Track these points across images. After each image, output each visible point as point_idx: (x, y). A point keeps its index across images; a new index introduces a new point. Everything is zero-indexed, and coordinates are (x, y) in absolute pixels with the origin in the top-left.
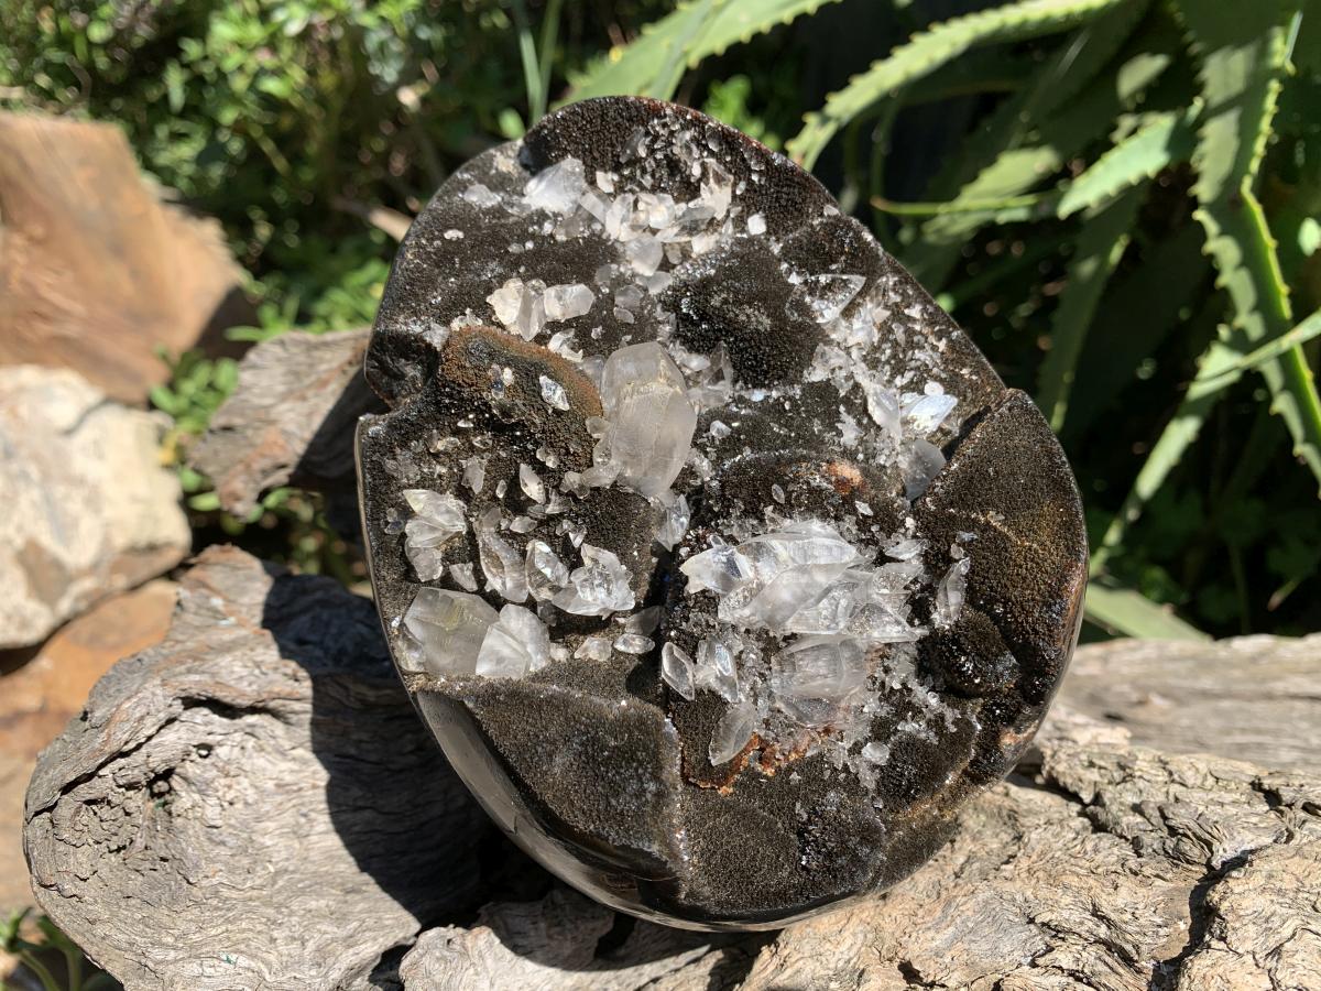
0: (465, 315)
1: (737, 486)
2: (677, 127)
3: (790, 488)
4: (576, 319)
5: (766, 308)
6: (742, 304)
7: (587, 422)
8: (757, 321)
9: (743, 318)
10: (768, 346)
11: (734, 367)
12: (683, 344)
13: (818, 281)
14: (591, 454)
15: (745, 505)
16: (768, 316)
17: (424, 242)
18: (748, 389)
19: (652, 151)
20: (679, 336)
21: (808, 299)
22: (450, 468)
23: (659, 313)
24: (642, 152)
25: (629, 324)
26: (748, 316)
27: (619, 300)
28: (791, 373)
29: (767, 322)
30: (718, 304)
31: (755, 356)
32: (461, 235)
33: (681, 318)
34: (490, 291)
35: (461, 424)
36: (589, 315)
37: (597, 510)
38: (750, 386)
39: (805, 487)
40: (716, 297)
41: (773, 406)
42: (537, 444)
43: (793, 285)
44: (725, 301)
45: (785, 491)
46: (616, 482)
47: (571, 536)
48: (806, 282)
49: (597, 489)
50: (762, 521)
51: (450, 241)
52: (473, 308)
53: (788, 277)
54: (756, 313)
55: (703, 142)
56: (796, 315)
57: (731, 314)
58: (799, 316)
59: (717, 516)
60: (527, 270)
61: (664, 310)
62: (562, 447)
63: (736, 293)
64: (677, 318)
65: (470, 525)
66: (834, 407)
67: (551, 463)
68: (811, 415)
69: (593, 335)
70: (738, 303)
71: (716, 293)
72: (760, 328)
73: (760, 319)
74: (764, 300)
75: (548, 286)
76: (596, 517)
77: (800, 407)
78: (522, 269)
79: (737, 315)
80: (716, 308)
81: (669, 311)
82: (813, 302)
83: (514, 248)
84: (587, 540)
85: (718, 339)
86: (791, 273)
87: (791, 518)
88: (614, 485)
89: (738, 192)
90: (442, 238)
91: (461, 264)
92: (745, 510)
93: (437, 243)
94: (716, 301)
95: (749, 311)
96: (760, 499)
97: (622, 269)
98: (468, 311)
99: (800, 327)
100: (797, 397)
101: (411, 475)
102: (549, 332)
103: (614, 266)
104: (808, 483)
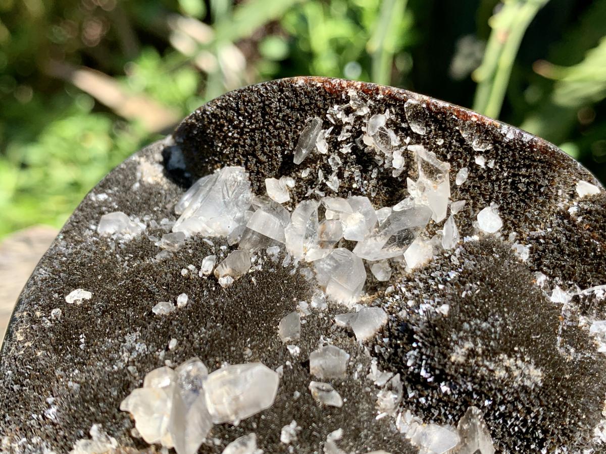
0: (90, 437)
2: (365, 111)
4: (257, 417)
5: (530, 353)
6: (495, 353)
8: (522, 375)
9: (501, 374)
10: (541, 406)
11: (493, 435)
12: (416, 413)
13: (593, 296)
16: (537, 366)
17: (38, 314)
19: (335, 145)
20: (409, 403)
21: (582, 321)
23: (377, 375)
24: (322, 147)
25: (333, 407)
26: (507, 369)
27: (315, 364)
29: (536, 375)
30: (461, 360)
31: (525, 421)
32: (88, 295)
33: (408, 379)
34: (126, 389)
36: (275, 406)
40: (457, 349)
43: (560, 305)
44: (472, 353)
48: (576, 299)
51: (72, 307)
52: (103, 423)
53: (550, 294)
54: (519, 363)
55: (404, 125)
56: (572, 350)
57: (484, 370)
58: (577, 351)
60: (180, 344)
61: (382, 368)
63: (486, 336)
64: (402, 380)
69: (284, 438)
70: (489, 354)
71: (456, 343)
72: (527, 383)
73: (527, 372)
74: (528, 342)
75: (213, 367)
78: (173, 344)
79: (493, 371)
80: (459, 365)
81: (389, 370)
82: (589, 324)
83: (161, 309)
85: (466, 404)
86: (552, 288)
89: (459, 182)
90: (62, 303)
91: (87, 342)
93: (56, 312)
94: (458, 356)
95: (509, 362)
97: (314, 304)
98: (94, 430)
99: (582, 369)
102: (218, 442)
103: (303, 305)
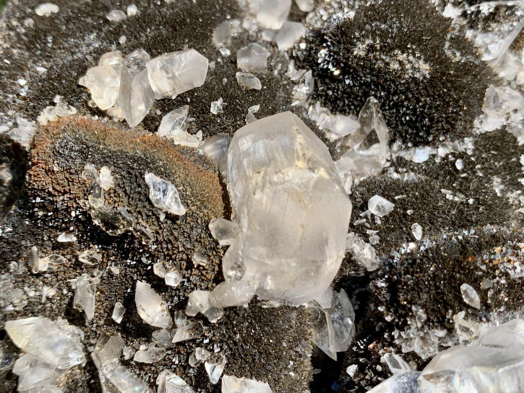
0: (54, 104)
1: (413, 289)
3: (484, 285)
4: (191, 93)
5: (421, 51)
6: (392, 49)
7: (211, 226)
8: (413, 68)
9: (395, 66)
10: (428, 96)
11: (389, 124)
12: (324, 104)
13: (479, 12)
14: (220, 265)
15: (426, 312)
16: (426, 61)
17: (15, 23)
18: (407, 148)
20: (318, 95)
21: (469, 34)
22: (60, 289)
23: (292, 72)
25: (255, 90)
26: (401, 63)
27: (241, 62)
28: (459, 126)
29: (425, 68)
30: (362, 54)
31: (414, 110)
32: (54, 8)
33: (319, 75)
34: (83, 71)
35: (62, 238)
36: (206, 86)
37: (235, 333)
38: (410, 145)
39: (503, 281)
40: (360, 45)
41: (441, 167)
42: (153, 257)
43: (450, 19)
44: (371, 48)
45: (478, 289)
46: (256, 297)
47: (208, 367)
48: (464, 15)
49: (233, 309)
50: (451, 330)
51: (43, 18)
52: (65, 95)
53: (443, 10)
54: (411, 58)
56: (458, 54)
57: (380, 64)
58: (462, 55)
59: (390, 327)
60: (129, 40)
61: (298, 68)
62: (182, 259)
63: (384, 35)
64: (313, 75)
65: (88, 355)
66: (514, 159)
67: (172, 279)
68: (490, 172)
69: (214, 111)
70: (387, 49)
71: (358, 39)
72: (417, 75)
73: (417, 66)
74: (419, 41)
75: (153, 56)
76: (235, 343)
77: (474, 164)
78: (123, 40)
79: (388, 64)
80: (360, 58)
81: (303, 68)
82: (475, 36)
83: (115, 16)
84: (228, 370)
85: (366, 95)
86: (445, 5)
87: (488, 320)
88: (254, 301)
90: (33, 16)
91: (54, 42)
92: (428, 320)
93: (29, 22)
94: (360, 50)
95: (402, 57)
96: (446, 306)
97: (246, 25)
98: (57, 99)
99: (466, 69)
100: (470, 153)
101: (16, 301)
102: (159, 113)
103: (236, 23)
104: (507, 275)
